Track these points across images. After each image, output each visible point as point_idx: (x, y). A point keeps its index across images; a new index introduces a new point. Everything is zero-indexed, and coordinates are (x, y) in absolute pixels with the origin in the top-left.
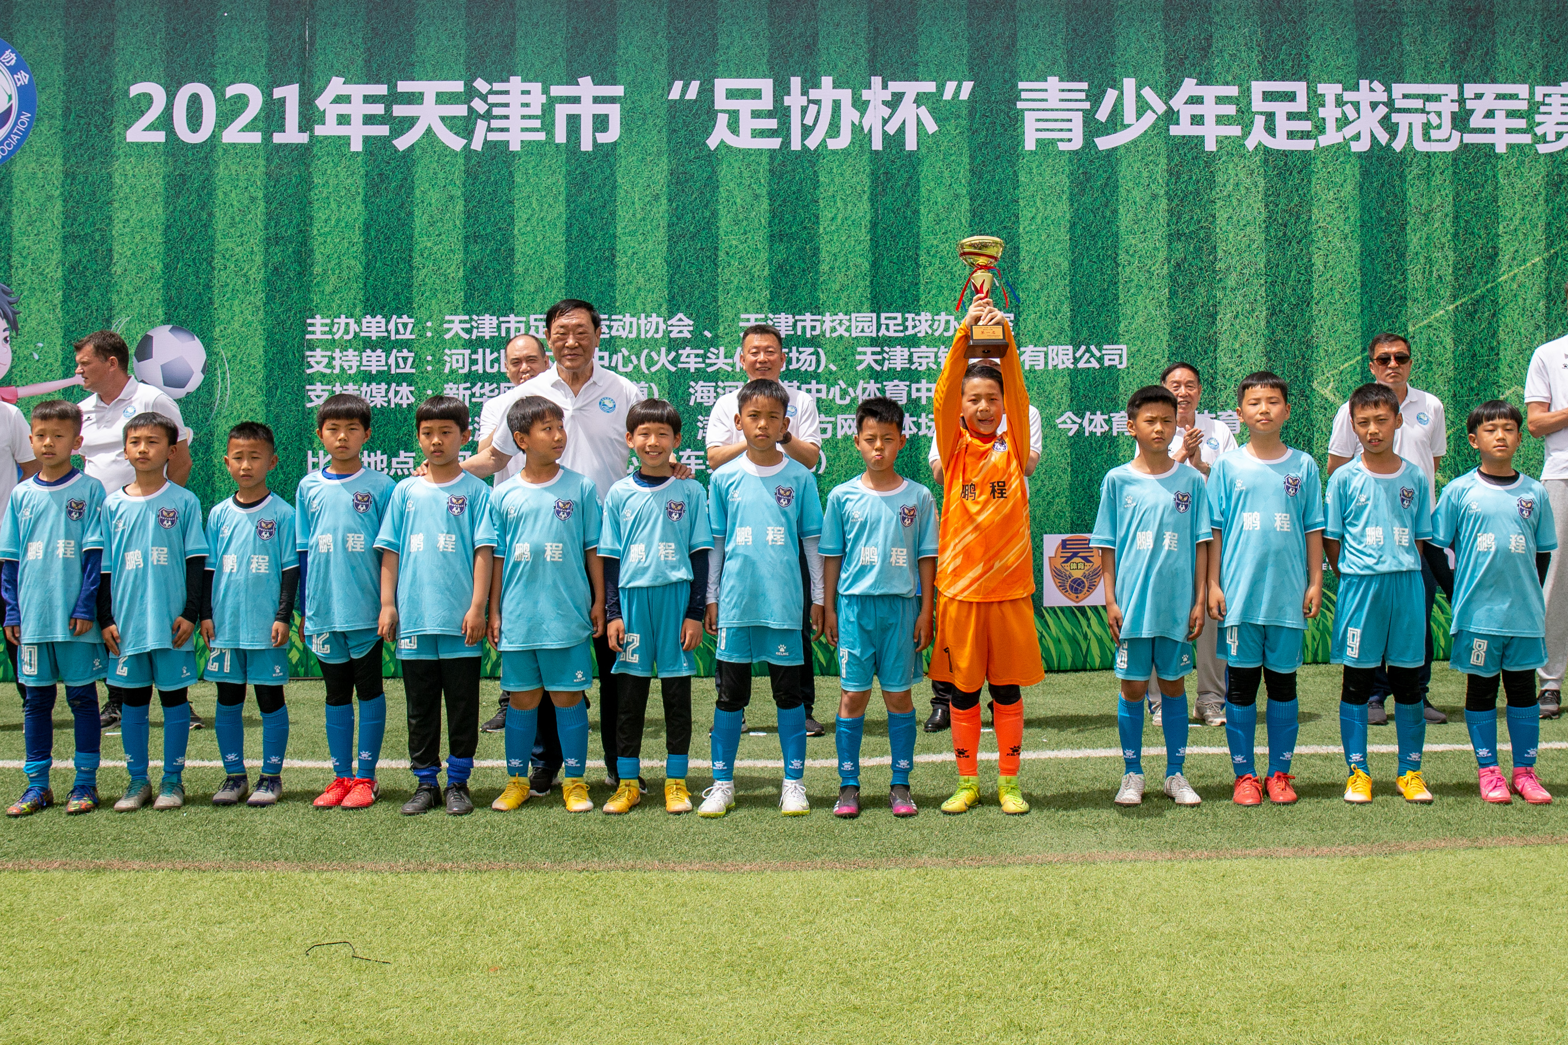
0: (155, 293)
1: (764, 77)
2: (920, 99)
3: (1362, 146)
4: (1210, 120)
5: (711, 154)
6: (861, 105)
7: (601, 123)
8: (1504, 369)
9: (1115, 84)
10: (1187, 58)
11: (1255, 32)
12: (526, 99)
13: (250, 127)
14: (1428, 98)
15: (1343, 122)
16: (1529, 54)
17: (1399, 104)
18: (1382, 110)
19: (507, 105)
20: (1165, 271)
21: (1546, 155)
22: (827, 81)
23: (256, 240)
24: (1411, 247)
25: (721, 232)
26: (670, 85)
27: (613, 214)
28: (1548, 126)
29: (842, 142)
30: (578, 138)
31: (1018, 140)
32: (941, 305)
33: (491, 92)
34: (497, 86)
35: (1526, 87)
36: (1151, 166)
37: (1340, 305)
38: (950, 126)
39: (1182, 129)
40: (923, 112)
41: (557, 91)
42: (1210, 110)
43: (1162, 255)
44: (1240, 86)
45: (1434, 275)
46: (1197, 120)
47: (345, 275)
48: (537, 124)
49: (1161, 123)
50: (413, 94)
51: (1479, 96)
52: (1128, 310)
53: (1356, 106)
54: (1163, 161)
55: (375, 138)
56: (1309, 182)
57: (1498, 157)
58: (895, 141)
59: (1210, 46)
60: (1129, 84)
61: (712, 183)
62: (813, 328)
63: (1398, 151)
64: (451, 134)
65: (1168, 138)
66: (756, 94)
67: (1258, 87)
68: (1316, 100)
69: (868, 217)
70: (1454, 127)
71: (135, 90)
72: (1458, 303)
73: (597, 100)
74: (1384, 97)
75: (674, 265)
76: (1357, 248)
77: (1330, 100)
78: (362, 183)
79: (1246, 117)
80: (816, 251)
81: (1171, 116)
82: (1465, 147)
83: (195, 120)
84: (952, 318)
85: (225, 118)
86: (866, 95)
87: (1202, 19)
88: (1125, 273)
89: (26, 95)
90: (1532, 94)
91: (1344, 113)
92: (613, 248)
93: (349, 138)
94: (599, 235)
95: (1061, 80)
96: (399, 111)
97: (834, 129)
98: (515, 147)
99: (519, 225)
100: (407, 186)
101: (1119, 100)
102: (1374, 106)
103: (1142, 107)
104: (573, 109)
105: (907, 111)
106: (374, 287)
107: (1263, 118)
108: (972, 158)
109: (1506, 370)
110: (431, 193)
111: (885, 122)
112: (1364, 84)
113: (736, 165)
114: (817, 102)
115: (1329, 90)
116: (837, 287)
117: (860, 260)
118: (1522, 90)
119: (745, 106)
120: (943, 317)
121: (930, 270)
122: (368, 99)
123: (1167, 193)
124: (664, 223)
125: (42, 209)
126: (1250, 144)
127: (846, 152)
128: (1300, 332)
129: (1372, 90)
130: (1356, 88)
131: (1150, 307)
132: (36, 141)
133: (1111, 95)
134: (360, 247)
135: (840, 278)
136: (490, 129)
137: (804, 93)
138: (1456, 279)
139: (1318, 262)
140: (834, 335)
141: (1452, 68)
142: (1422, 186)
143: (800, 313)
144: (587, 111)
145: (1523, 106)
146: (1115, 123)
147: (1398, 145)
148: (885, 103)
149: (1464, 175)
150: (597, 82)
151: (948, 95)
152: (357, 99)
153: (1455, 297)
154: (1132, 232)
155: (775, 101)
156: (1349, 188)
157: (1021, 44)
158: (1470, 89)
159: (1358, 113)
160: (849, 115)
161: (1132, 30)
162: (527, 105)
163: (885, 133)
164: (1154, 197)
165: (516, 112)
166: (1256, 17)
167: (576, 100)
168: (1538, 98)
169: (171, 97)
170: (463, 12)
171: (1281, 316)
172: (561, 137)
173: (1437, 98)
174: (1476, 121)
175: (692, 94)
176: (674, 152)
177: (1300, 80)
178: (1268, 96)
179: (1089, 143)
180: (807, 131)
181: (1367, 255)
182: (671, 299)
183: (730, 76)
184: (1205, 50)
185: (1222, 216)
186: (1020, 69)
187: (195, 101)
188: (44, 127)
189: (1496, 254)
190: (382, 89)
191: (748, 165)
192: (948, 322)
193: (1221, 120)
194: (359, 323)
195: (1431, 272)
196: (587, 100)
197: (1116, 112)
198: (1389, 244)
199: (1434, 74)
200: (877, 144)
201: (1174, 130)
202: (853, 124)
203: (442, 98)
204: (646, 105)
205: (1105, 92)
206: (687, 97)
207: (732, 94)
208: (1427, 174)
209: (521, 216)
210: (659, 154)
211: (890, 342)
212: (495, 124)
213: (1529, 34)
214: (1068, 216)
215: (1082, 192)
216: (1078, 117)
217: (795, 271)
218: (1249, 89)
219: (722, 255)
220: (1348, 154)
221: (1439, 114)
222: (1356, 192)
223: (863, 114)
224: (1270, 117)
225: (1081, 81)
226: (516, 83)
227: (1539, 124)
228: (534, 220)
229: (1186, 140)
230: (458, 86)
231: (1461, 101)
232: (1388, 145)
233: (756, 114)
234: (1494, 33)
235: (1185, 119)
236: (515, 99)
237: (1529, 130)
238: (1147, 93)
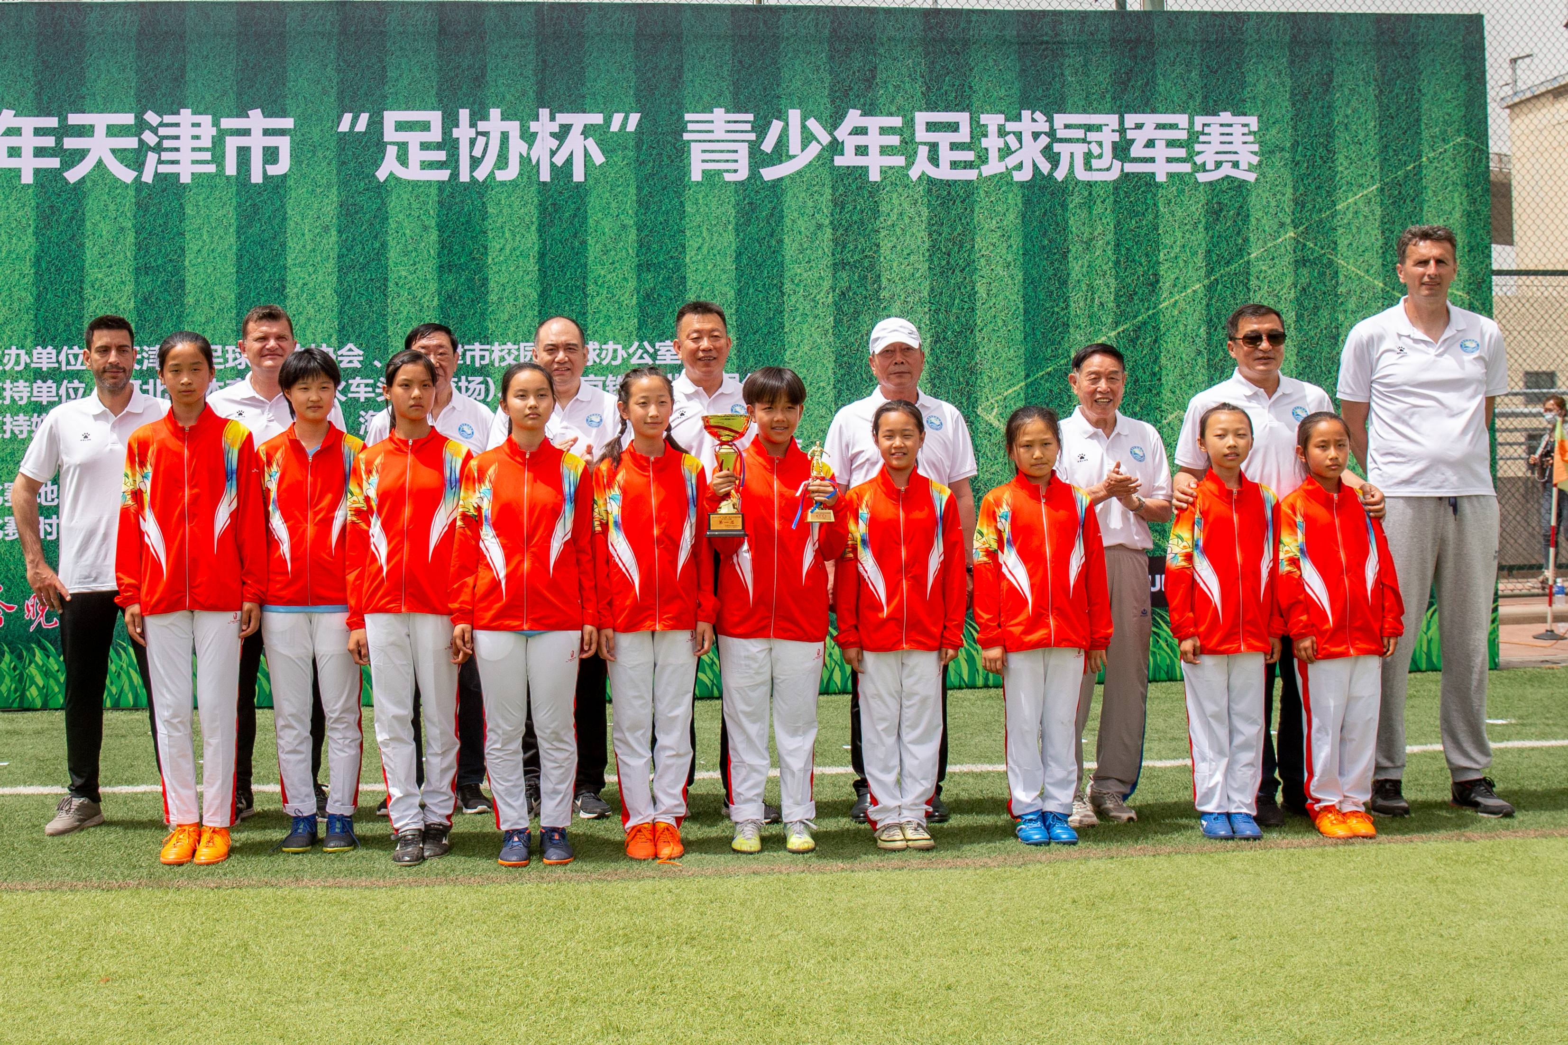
1: (433, 109)
2: (587, 131)
3: (1024, 176)
4: (874, 151)
5: (380, 186)
6: (529, 137)
7: (271, 155)
8: (1166, 395)
9: (781, 115)
10: (851, 89)
11: (919, 64)
12: (196, 131)
14: (1089, 128)
15: (1006, 152)
16: (1189, 84)
17: (1061, 133)
18: (1044, 140)
19: (177, 138)
20: (830, 300)
21: (1205, 184)
22: (495, 113)
24: (1073, 274)
25: (390, 263)
26: (340, 118)
27: (283, 245)
28: (1207, 155)
29: (511, 173)
30: (248, 171)
31: (684, 170)
32: (609, 334)
33: (161, 124)
34: (168, 119)
35: (1186, 117)
36: (816, 196)
37: (1003, 332)
38: (617, 158)
39: (847, 159)
40: (591, 143)
41: (227, 123)
42: (873, 140)
43: (826, 284)
44: (904, 116)
45: (1096, 302)
46: (862, 151)
47: (16, 306)
48: (208, 156)
49: (826, 154)
50: (84, 126)
51: (1139, 126)
52: (794, 338)
53: (1019, 136)
54: (828, 191)
55: (46, 170)
56: (972, 211)
57: (1158, 186)
58: (563, 172)
59: (874, 77)
60: (794, 115)
61: (381, 215)
62: (482, 357)
63: (1060, 180)
64: (122, 168)
65: (833, 168)
66: (425, 126)
67: (922, 118)
68: (978, 131)
69: (536, 248)
70: (1115, 157)
72: (1120, 329)
73: (267, 132)
74: (1046, 127)
75: (344, 296)
76: (1020, 277)
77: (993, 129)
78: (33, 215)
79: (910, 147)
80: (485, 281)
81: (836, 147)
82: (1126, 176)
84: (619, 347)
86: (534, 126)
87: (866, 50)
88: (790, 301)
90: (1191, 123)
91: (1006, 144)
92: (283, 280)
93: (20, 170)
94: (270, 266)
95: (727, 111)
96: (70, 143)
97: (502, 161)
98: (185, 179)
99: (189, 257)
100: (77, 219)
101: (785, 131)
102: (1036, 136)
103: (807, 138)
104: (243, 141)
105: (575, 143)
106: (45, 319)
107: (927, 148)
108: (639, 188)
109: (1169, 394)
110: (101, 225)
111: (553, 153)
112: (1026, 114)
113: (405, 196)
114: (485, 134)
115: (992, 121)
116: (506, 317)
117: (528, 291)
118: (1182, 120)
119: (414, 138)
120: (611, 346)
121: (597, 300)
122: (38, 132)
123: (831, 223)
124: (334, 254)
126: (914, 174)
127: (514, 184)
128: (964, 359)
129: (1034, 120)
130: (1018, 118)
131: (815, 335)
133: (776, 126)
134: (30, 279)
135: (509, 307)
136: (160, 162)
137: (473, 125)
138: (1118, 306)
139: (981, 290)
140: (503, 364)
141: (1113, 98)
142: (1084, 214)
143: (469, 343)
144: (257, 143)
145: (1183, 135)
146: (780, 153)
147: (1060, 174)
148: (553, 135)
149: (1125, 203)
150: (267, 114)
151: (615, 127)
152: (28, 131)
153: (1117, 324)
154: (797, 262)
155: (444, 133)
156: (1012, 217)
157: (688, 76)
158: (1131, 119)
159: (1021, 143)
160: (517, 147)
161: (797, 62)
162: (197, 137)
163: (552, 164)
164: (819, 226)
165: (186, 143)
166: (920, 49)
167: (246, 132)
168: (1198, 127)
170: (133, 44)
171: (945, 343)
172: (231, 169)
173: (1098, 128)
174: (1136, 151)
175: (362, 126)
176: (344, 184)
177: (963, 110)
178: (931, 127)
179: (754, 174)
180: (475, 163)
181: (1030, 282)
182: (341, 330)
183: (399, 109)
184: (870, 82)
185: (886, 246)
186: (687, 102)
189: (1157, 281)
190: (52, 122)
191: (418, 197)
192: (615, 351)
193: (885, 150)
194: (29, 354)
195: (1092, 300)
196: (257, 133)
197: (782, 142)
198: (1051, 272)
199: (1095, 104)
200: (545, 176)
201: (839, 161)
202: (521, 155)
203: (113, 131)
204: (316, 138)
205: (770, 123)
206: (357, 129)
207: (401, 126)
208: (1089, 203)
209: (192, 247)
210: (329, 186)
212: (165, 156)
213: (1188, 64)
214: (734, 246)
215: (748, 223)
216: (744, 149)
217: (464, 301)
218: (912, 120)
219: (391, 284)
220: (1010, 183)
221: (1100, 144)
222: (1019, 221)
223: (530, 146)
224: (933, 147)
225: (746, 112)
226: (186, 116)
227: (1199, 153)
228: (204, 252)
229: (851, 171)
230: (129, 119)
231: (1122, 131)
232: (1050, 175)
233: (425, 146)
234: (1154, 64)
235: (849, 149)
236: (186, 131)
237: (1188, 159)
238: (812, 124)
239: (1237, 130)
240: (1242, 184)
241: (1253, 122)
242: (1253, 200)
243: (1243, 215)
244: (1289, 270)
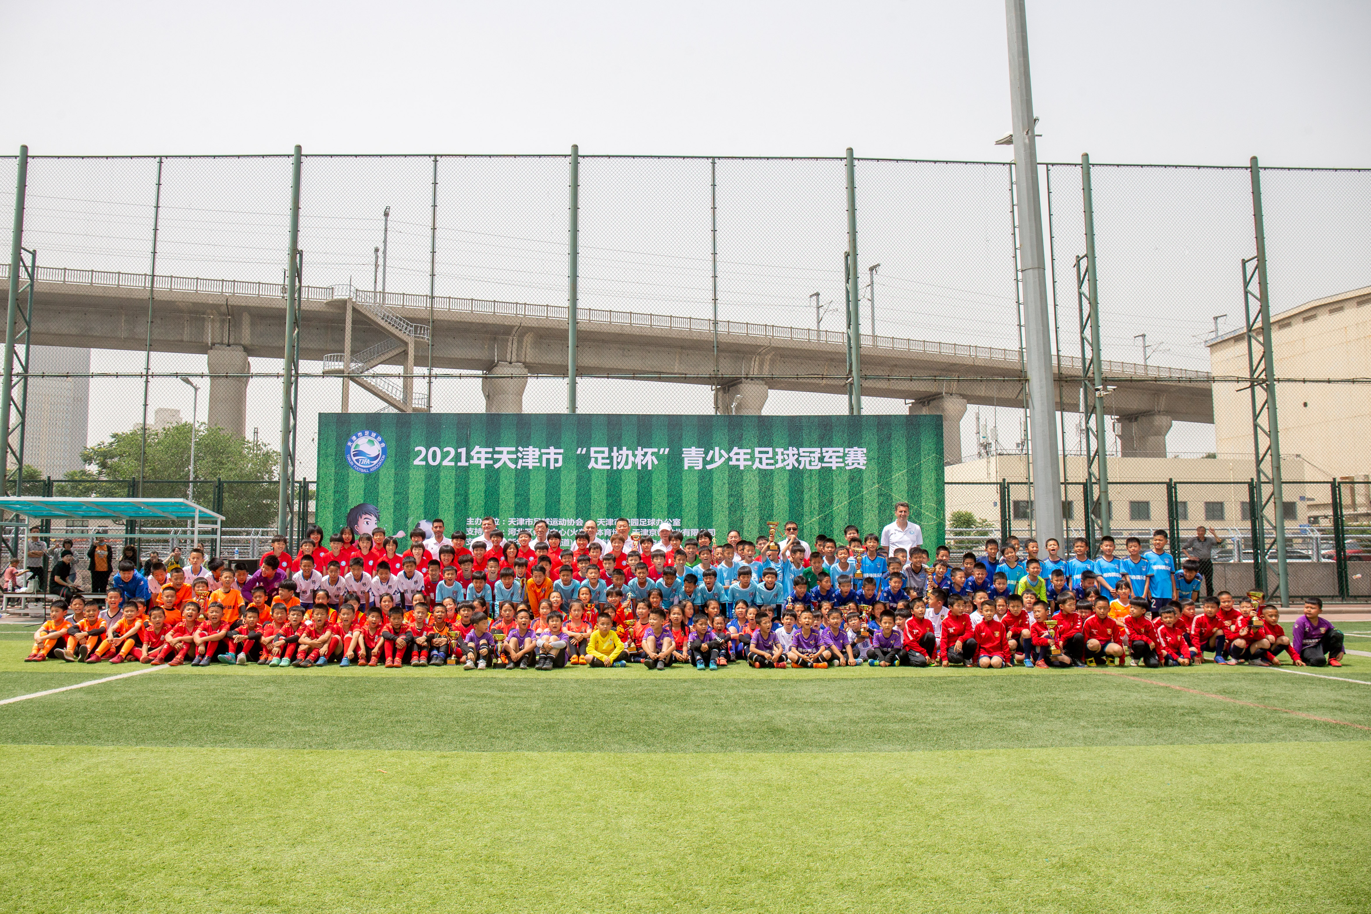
0: (421, 510)
1: (606, 447)
2: (652, 454)
3: (790, 467)
4: (742, 460)
5: (589, 470)
6: (635, 456)
7: (556, 461)
9: (713, 449)
10: (735, 441)
12: (534, 453)
13: (451, 461)
14: (811, 452)
15: (784, 460)
16: (843, 438)
17: (802, 454)
18: (796, 456)
19: (528, 455)
20: (727, 506)
21: (849, 470)
22: (624, 448)
23: (452, 495)
24: (805, 499)
25: (592, 494)
26: (577, 449)
27: (559, 488)
28: (849, 461)
29: (629, 467)
30: (549, 465)
31: (682, 466)
33: (523, 451)
34: (525, 449)
35: (842, 448)
36: (723, 474)
38: (662, 462)
39: (733, 463)
40: (654, 458)
41: (543, 451)
42: (742, 457)
43: (726, 502)
44: (751, 449)
46: (738, 460)
47: (478, 505)
48: (537, 461)
49: (727, 461)
50: (500, 451)
51: (827, 452)
52: (716, 518)
53: (788, 455)
54: (727, 473)
55: (489, 464)
56: (773, 479)
57: (833, 471)
58: (645, 467)
60: (717, 449)
61: (590, 479)
63: (801, 469)
64: (511, 464)
65: (729, 466)
66: (603, 452)
67: (757, 450)
68: (775, 454)
69: (636, 490)
70: (819, 462)
71: (416, 449)
73: (555, 454)
74: (797, 452)
75: (578, 504)
76: (788, 499)
77: (780, 453)
78: (484, 478)
79: (753, 459)
80: (621, 500)
81: (730, 459)
82: (822, 468)
83: (434, 458)
85: (443, 458)
86: (636, 452)
88: (715, 507)
89: (384, 450)
90: (844, 451)
91: (784, 458)
92: (559, 499)
93: (481, 464)
94: (555, 494)
95: (696, 448)
96: (496, 456)
97: (626, 463)
98: (530, 468)
99: (531, 491)
100: (498, 479)
101: (714, 454)
102: (793, 455)
103: (721, 456)
104: (548, 456)
105: (649, 457)
107: (758, 459)
108: (668, 472)
110: (505, 481)
111: (642, 461)
112: (790, 448)
113: (597, 474)
114: (621, 455)
115: (779, 450)
116: (627, 511)
117: (634, 503)
118: (841, 450)
119: (600, 456)
121: (655, 506)
122: (486, 453)
123: (728, 483)
124: (575, 491)
125: (388, 484)
126: (754, 467)
127: (630, 470)
129: (793, 450)
130: (788, 449)
131: (722, 518)
132: (387, 464)
133: (711, 452)
134: (483, 497)
135: (628, 509)
136: (523, 462)
137: (618, 452)
138: (820, 509)
139: (775, 504)
141: (819, 443)
142: (809, 480)
143: (615, 519)
144: (552, 457)
145: (841, 455)
146: (712, 461)
147: (801, 467)
148: (642, 455)
149: (822, 476)
150: (555, 448)
151: (661, 453)
152: (483, 452)
153: (819, 515)
154: (717, 495)
155: (609, 454)
156: (786, 481)
157: (684, 437)
158: (824, 450)
159: (789, 457)
160: (631, 459)
162: (534, 455)
163: (642, 464)
164: (724, 484)
165: (531, 457)
166: (757, 428)
167: (549, 454)
168: (846, 452)
169: (427, 451)
170: (516, 426)
171: (764, 520)
172: (544, 465)
173: (814, 452)
174: (826, 459)
175: (584, 452)
176: (578, 470)
177: (770, 447)
178: (760, 452)
179: (704, 467)
180: (618, 463)
181: (791, 501)
182: (576, 514)
183: (595, 447)
184: (741, 438)
185: (745, 489)
186: (683, 445)
187: (434, 452)
188: (389, 460)
189: (832, 501)
190: (491, 450)
191: (600, 474)
193: (745, 460)
195: (811, 507)
196: (552, 454)
197: (713, 458)
198: (798, 498)
199: (813, 445)
200: (640, 468)
201: (731, 463)
202: (632, 461)
203: (509, 453)
204: (570, 456)
205: (709, 451)
206: (582, 453)
207: (596, 452)
208: (811, 476)
209: (532, 488)
210: (574, 470)
211: (643, 528)
212: (524, 460)
213: (843, 432)
214: (697, 490)
215: (702, 482)
216: (701, 460)
217: (614, 507)
218: (754, 450)
219: (592, 501)
220: (785, 470)
221: (814, 458)
222: (788, 482)
223: (635, 459)
224: (761, 459)
225: (702, 448)
226: (531, 448)
227: (847, 460)
228: (536, 490)
229: (734, 466)
230: (514, 449)
231: (822, 453)
232: (798, 467)
233: (603, 458)
234: (832, 432)
235: (734, 459)
236: (531, 453)
237: (843, 462)
238: (722, 451)
239: (859, 453)
240: (861, 470)
241: (865, 450)
242: (864, 475)
243: (861, 480)
244: (876, 498)
